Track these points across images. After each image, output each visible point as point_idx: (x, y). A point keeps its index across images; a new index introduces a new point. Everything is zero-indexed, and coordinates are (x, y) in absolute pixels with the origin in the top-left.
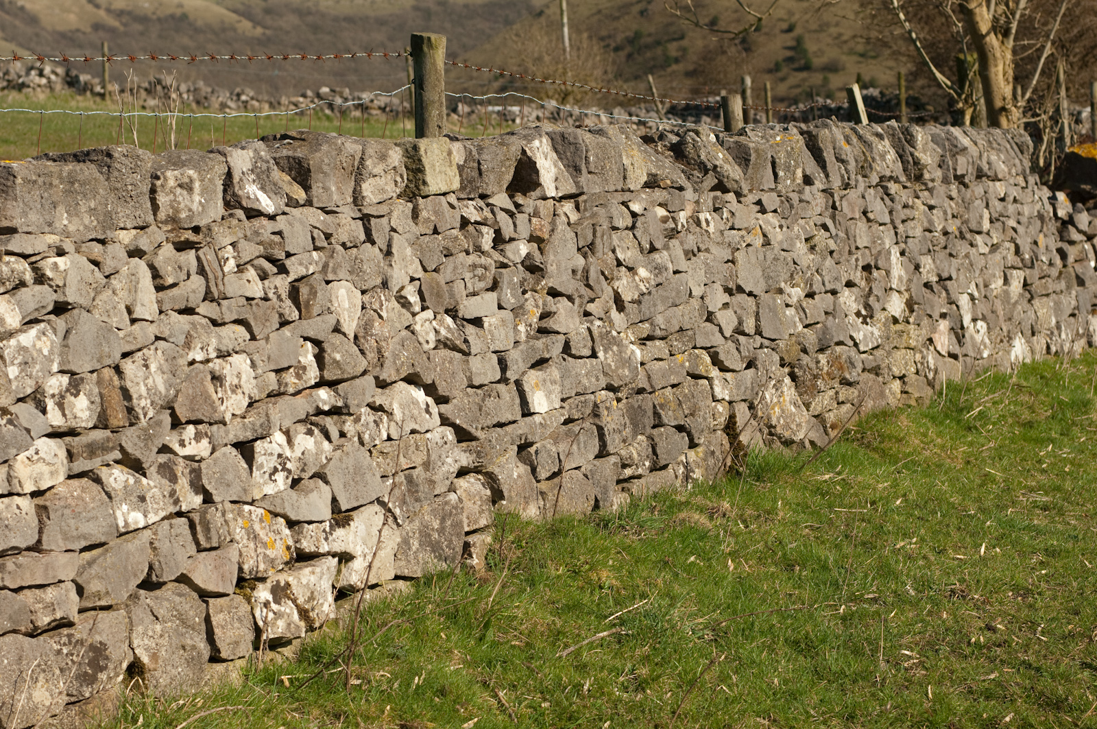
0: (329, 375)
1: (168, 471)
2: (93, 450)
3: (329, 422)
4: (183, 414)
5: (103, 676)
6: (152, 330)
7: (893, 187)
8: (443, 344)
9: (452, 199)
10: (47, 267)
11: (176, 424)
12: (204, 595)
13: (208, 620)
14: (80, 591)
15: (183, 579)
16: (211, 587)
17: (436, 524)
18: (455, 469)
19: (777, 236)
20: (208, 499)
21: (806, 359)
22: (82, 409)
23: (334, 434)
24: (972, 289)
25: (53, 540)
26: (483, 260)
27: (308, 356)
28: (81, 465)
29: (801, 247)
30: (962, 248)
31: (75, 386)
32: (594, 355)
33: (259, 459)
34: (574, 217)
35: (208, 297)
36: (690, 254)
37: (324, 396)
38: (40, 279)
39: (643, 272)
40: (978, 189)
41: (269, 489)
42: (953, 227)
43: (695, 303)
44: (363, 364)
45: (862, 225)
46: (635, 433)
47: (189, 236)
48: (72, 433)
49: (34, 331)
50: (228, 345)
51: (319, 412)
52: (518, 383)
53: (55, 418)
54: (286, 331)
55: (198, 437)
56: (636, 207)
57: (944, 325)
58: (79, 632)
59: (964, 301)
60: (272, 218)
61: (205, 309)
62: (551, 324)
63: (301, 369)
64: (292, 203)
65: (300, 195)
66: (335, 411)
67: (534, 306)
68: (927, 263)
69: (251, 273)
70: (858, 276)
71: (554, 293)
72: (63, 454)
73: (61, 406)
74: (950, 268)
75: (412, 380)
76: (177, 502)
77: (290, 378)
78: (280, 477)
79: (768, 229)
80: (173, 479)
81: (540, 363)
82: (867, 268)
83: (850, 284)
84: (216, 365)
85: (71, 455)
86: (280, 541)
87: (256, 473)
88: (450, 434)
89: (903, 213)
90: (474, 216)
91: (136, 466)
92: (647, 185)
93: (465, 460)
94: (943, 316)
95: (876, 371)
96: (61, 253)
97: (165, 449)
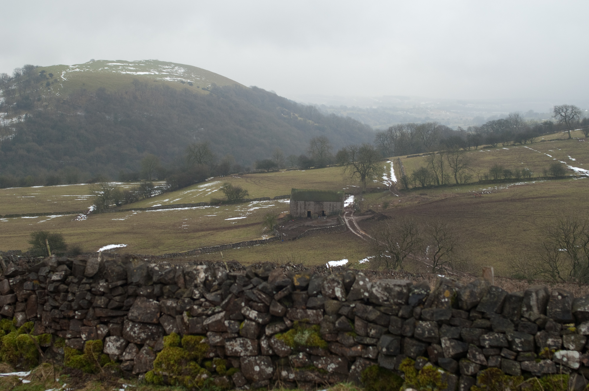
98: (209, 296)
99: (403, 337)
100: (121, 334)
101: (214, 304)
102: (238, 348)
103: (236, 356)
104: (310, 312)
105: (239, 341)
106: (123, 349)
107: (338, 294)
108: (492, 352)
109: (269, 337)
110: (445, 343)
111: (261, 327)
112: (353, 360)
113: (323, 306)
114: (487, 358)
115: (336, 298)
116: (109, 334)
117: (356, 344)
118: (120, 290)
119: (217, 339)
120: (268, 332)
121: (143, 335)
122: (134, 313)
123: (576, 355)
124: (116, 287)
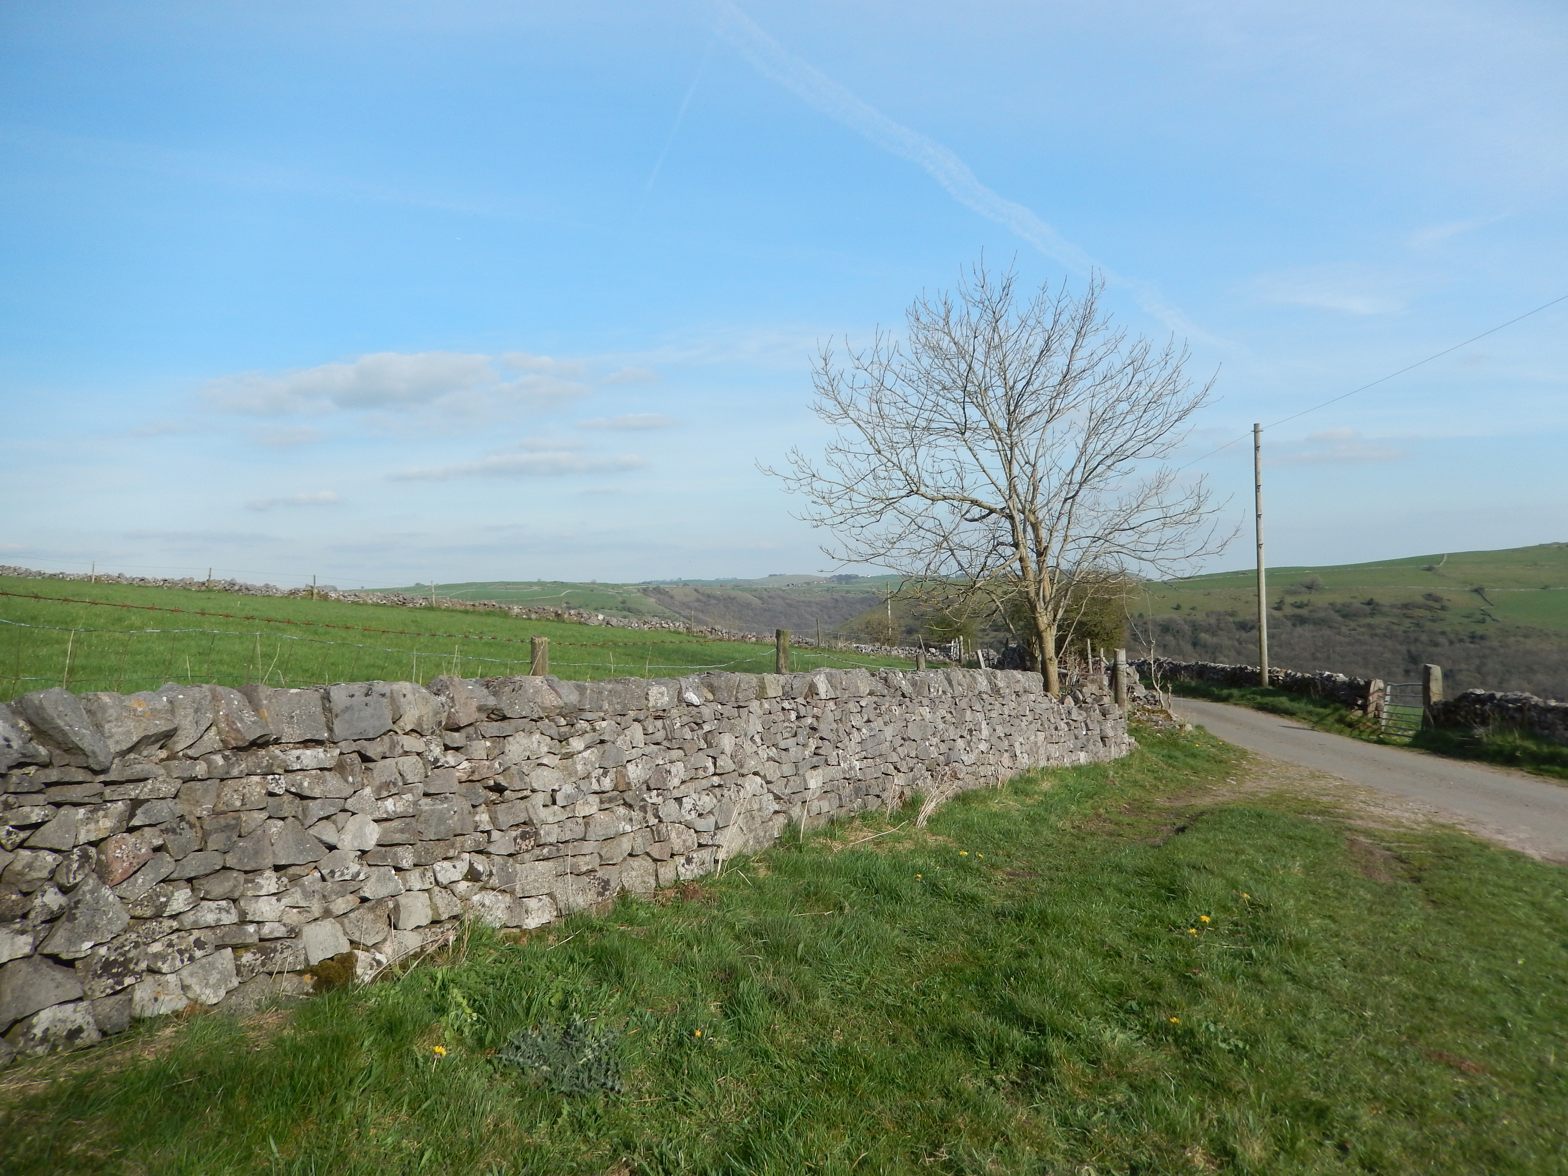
0: (718, 771)
1: (644, 809)
2: (611, 800)
3: (717, 791)
4: (652, 786)
5: (607, 893)
6: (641, 752)
7: (985, 696)
8: (770, 759)
9: (778, 699)
10: (597, 725)
11: (649, 789)
12: (655, 860)
13: (656, 870)
14: (601, 856)
15: (648, 854)
16: (658, 857)
17: (762, 834)
18: (772, 810)
19: (928, 717)
20: (660, 821)
21: (938, 768)
22: (607, 783)
23: (719, 796)
24: (1021, 740)
25: (591, 835)
26: (791, 725)
27: (709, 763)
28: (606, 806)
29: (940, 721)
30: (1016, 722)
31: (605, 774)
32: (839, 765)
33: (685, 805)
34: (834, 708)
35: (666, 739)
36: (885, 724)
37: (716, 780)
38: (594, 730)
39: (864, 731)
40: (1024, 698)
41: (689, 818)
42: (1012, 714)
43: (888, 744)
44: (733, 767)
45: (969, 712)
46: (857, 797)
47: (660, 713)
48: (603, 792)
49: (589, 751)
50: (675, 758)
51: (713, 786)
52: (804, 776)
53: (595, 787)
54: (700, 753)
55: (658, 796)
56: (863, 704)
57: (1006, 755)
58: (599, 874)
59: (1017, 745)
60: (697, 706)
61: (665, 743)
62: (820, 751)
63: (705, 769)
64: (707, 700)
65: (710, 697)
66: (720, 786)
67: (813, 744)
68: (999, 729)
69: (687, 729)
70: (965, 734)
71: (822, 739)
72: (598, 800)
73: (598, 781)
74: (1012, 730)
75: (755, 774)
76: (647, 822)
77: (701, 773)
78: (693, 813)
79: (924, 713)
80: (646, 812)
81: (814, 767)
82: (970, 731)
83: (962, 737)
84: (668, 767)
85: (602, 802)
86: (692, 838)
87: (683, 811)
88: (771, 797)
89: (990, 707)
90: (787, 706)
91: (631, 806)
92: (869, 694)
93: (777, 807)
94: (1006, 751)
95: (973, 774)
96: (604, 720)
97: (644, 800)
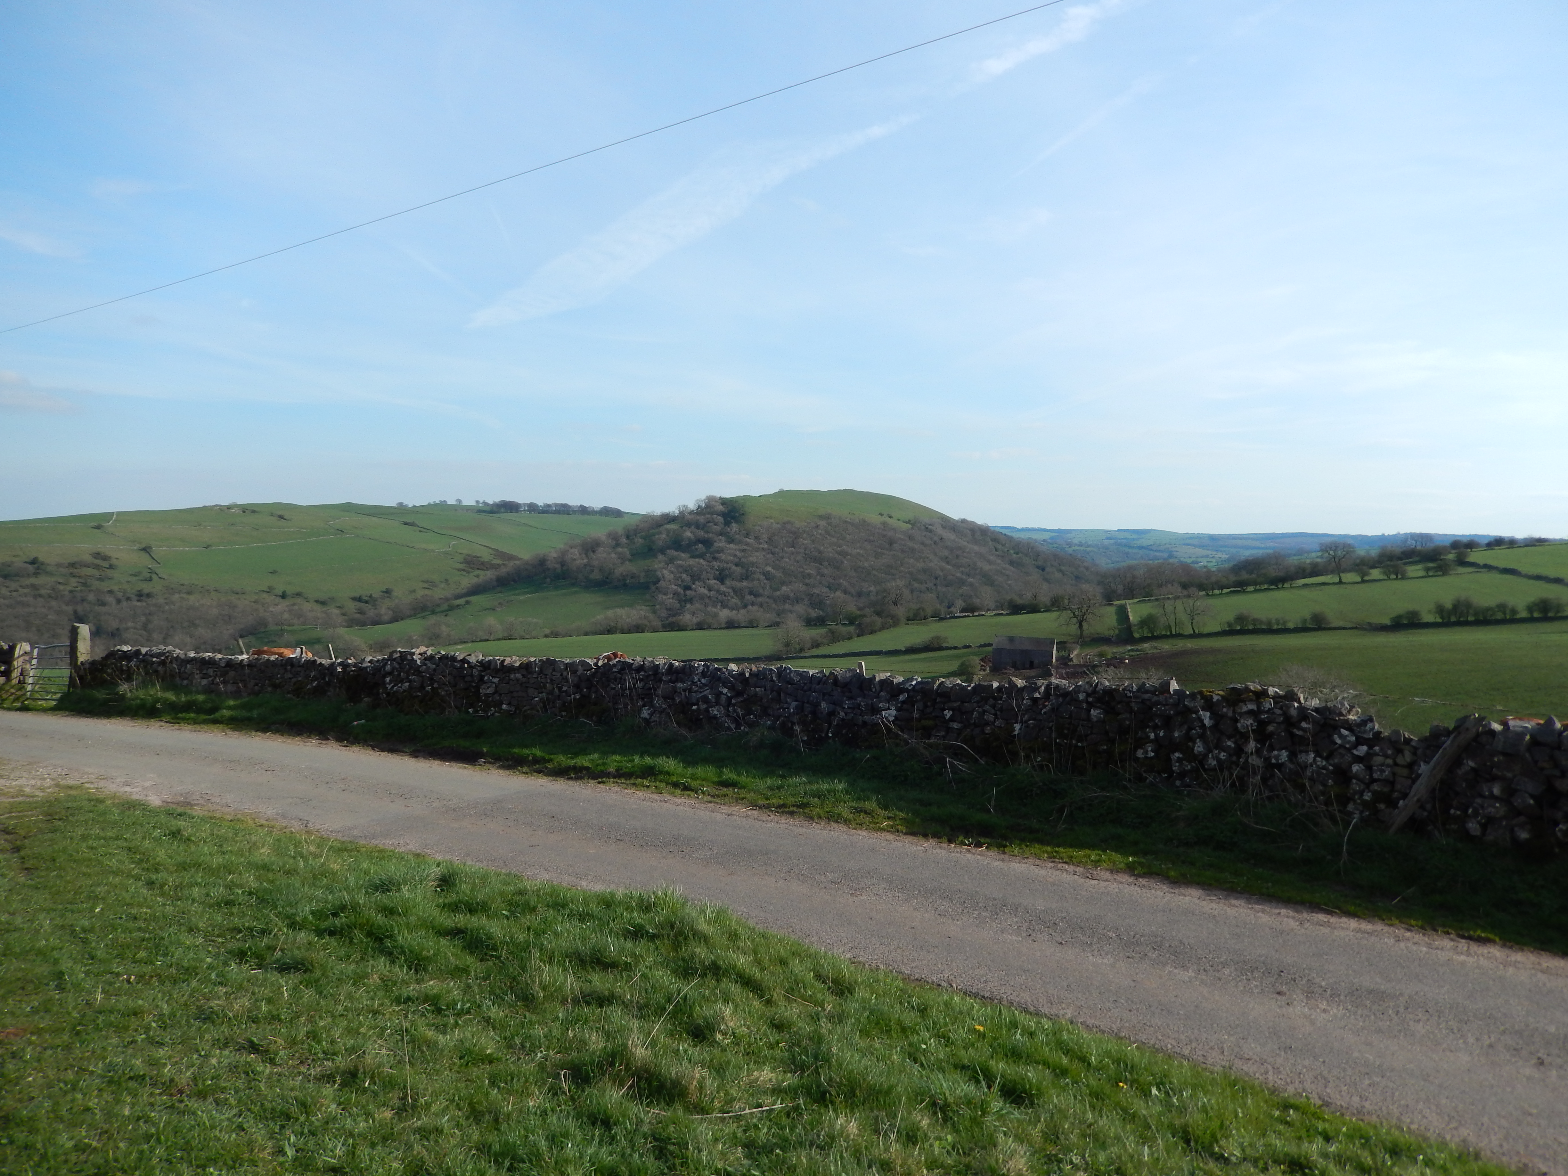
98: (703, 681)
99: (804, 702)
100: (652, 705)
101: (705, 685)
102: (716, 712)
103: (715, 717)
104: (757, 689)
105: (717, 707)
106: (651, 715)
107: (774, 678)
108: (849, 711)
109: (734, 705)
110: (823, 705)
111: (729, 699)
112: (778, 718)
113: (764, 686)
114: (846, 714)
115: (772, 681)
116: (644, 706)
117: (779, 709)
118: (652, 678)
119: (705, 706)
120: (733, 701)
121: (664, 706)
122: (659, 692)
123: (894, 713)
124: (649, 676)
